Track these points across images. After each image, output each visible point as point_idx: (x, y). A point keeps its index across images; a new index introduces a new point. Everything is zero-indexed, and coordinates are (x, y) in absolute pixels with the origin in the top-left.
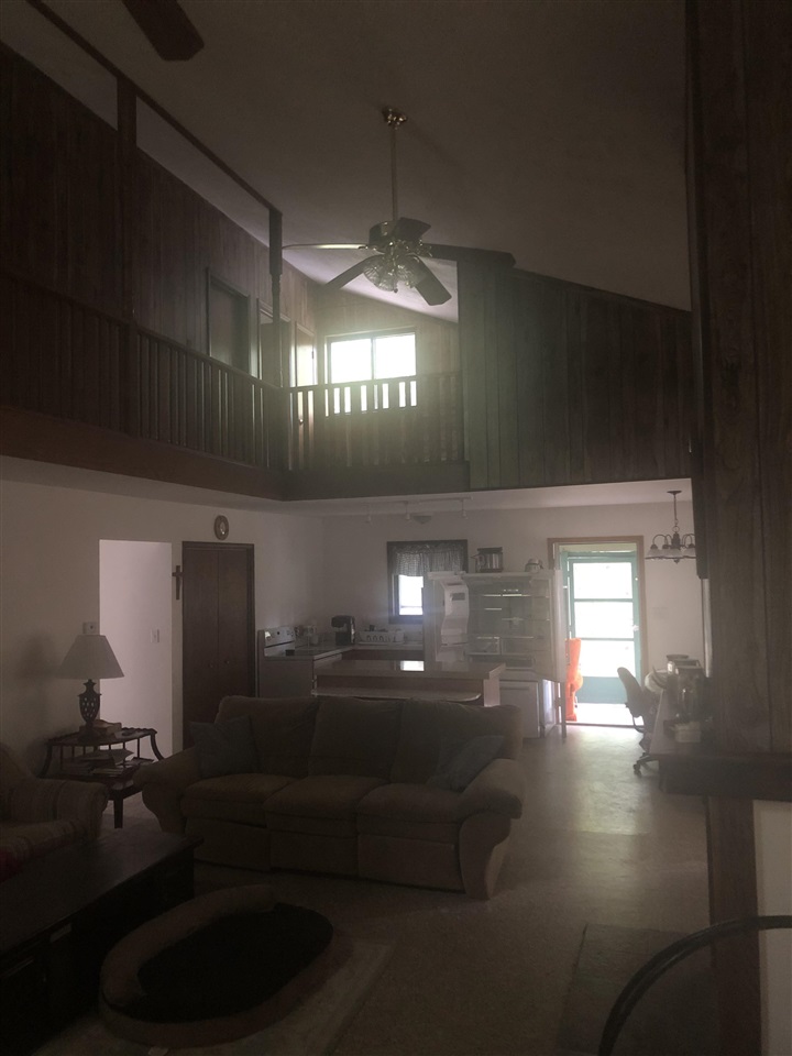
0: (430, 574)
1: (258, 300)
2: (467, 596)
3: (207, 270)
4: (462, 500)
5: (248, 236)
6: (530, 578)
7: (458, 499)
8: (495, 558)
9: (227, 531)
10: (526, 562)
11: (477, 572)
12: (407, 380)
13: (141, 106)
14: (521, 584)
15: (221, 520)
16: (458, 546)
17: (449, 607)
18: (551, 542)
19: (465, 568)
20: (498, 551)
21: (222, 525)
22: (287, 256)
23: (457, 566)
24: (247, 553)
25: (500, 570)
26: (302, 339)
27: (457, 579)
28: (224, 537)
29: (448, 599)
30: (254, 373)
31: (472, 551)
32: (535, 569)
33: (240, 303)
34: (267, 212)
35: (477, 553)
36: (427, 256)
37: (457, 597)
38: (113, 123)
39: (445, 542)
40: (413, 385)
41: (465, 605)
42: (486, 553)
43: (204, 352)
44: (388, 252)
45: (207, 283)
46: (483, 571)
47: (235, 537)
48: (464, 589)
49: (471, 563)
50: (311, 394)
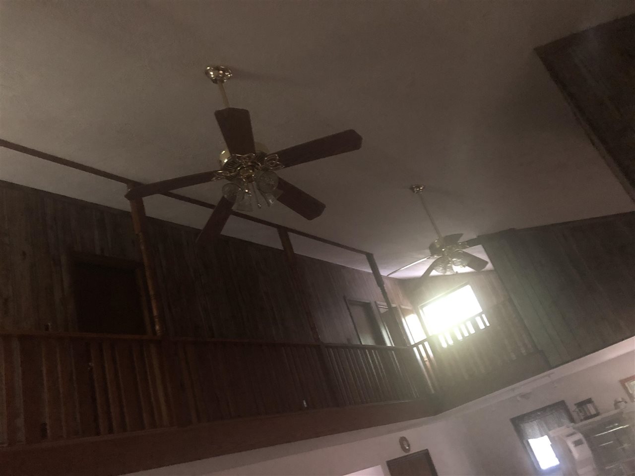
0: (550, 433)
1: (375, 302)
2: (584, 440)
3: (345, 298)
4: (549, 375)
5: (358, 271)
6: (622, 413)
7: (546, 376)
8: (590, 406)
9: (409, 446)
10: (613, 403)
11: (581, 420)
12: (480, 315)
13: (291, 235)
14: (618, 419)
15: (403, 440)
16: (560, 407)
17: (576, 453)
18: (623, 382)
19: (572, 420)
20: (589, 401)
21: (405, 443)
22: (384, 273)
23: (566, 421)
24: (425, 457)
25: (597, 414)
26: (406, 313)
27: (571, 430)
28: (409, 450)
29: (572, 446)
30: (389, 344)
31: (572, 408)
32: (622, 405)
33: (367, 307)
34: (364, 256)
35: (575, 407)
36: (465, 248)
37: (577, 443)
38: (281, 247)
39: (549, 406)
40: (484, 316)
41: (585, 446)
42: (581, 405)
43: (359, 343)
44: (443, 255)
45: (347, 304)
46: (587, 418)
47: (415, 449)
48: (579, 436)
49: (575, 415)
50: (426, 344)
